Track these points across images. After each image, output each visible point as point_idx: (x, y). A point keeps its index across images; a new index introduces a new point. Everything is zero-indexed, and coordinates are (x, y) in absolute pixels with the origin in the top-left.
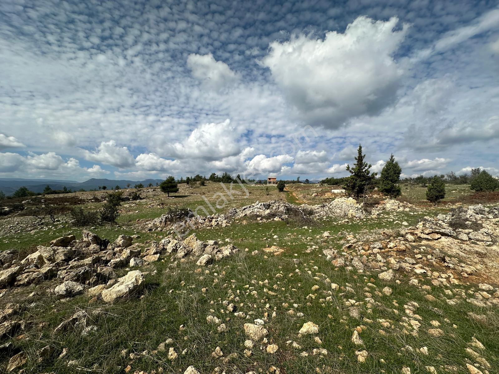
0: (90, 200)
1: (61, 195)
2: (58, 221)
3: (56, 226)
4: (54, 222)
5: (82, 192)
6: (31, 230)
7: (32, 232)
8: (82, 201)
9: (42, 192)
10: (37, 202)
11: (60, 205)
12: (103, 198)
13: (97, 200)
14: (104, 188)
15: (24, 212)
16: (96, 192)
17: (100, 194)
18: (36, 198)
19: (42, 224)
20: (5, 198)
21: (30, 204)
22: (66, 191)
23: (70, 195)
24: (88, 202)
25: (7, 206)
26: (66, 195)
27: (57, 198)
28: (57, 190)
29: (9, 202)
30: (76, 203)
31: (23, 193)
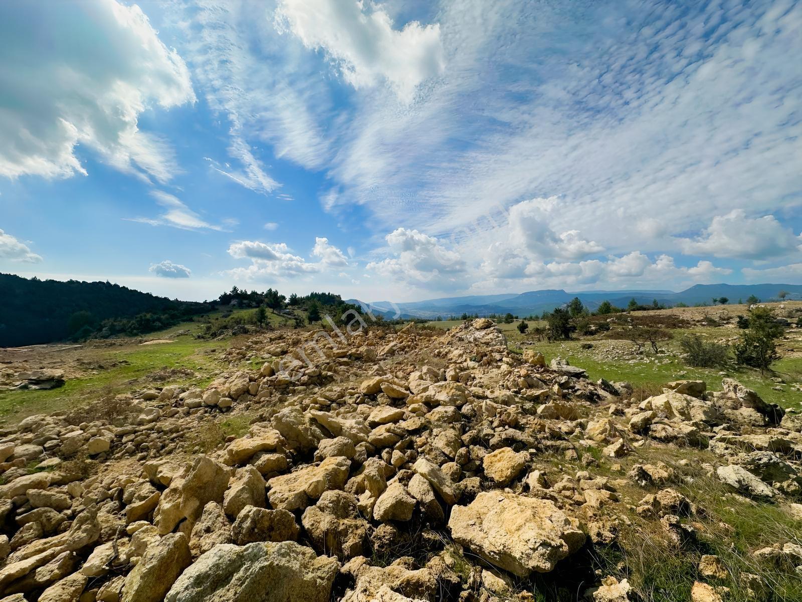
0: (698, 321)
1: (652, 313)
2: (662, 352)
3: (660, 359)
4: (657, 352)
5: (683, 309)
6: (629, 360)
7: (630, 362)
8: (685, 324)
9: (626, 308)
10: (622, 320)
11: (651, 327)
12: (724, 320)
13: (711, 322)
14: (724, 301)
15: (609, 333)
16: (708, 309)
17: (716, 312)
18: (621, 315)
19: (641, 353)
20: (590, 315)
21: (615, 323)
22: (657, 307)
23: (663, 312)
24: (695, 325)
25: (593, 323)
26: (658, 312)
27: (646, 317)
28: (644, 305)
29: (594, 319)
30: (675, 326)
31: (606, 309)
